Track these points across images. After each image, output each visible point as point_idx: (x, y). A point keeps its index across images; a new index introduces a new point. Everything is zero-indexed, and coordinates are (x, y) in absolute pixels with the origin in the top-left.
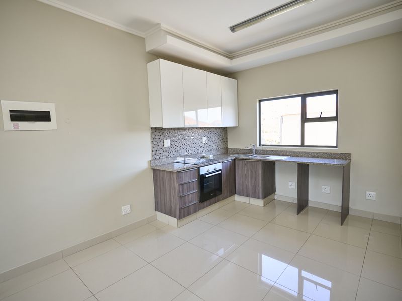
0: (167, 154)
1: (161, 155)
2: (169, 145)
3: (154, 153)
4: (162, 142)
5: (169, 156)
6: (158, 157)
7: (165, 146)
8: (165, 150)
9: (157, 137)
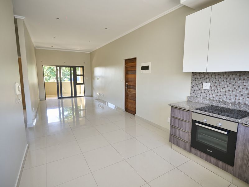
0: (205, 95)
1: (199, 95)
2: (208, 88)
3: (192, 91)
4: (201, 85)
5: (208, 98)
6: (195, 95)
7: (203, 88)
8: (203, 91)
9: (196, 80)
